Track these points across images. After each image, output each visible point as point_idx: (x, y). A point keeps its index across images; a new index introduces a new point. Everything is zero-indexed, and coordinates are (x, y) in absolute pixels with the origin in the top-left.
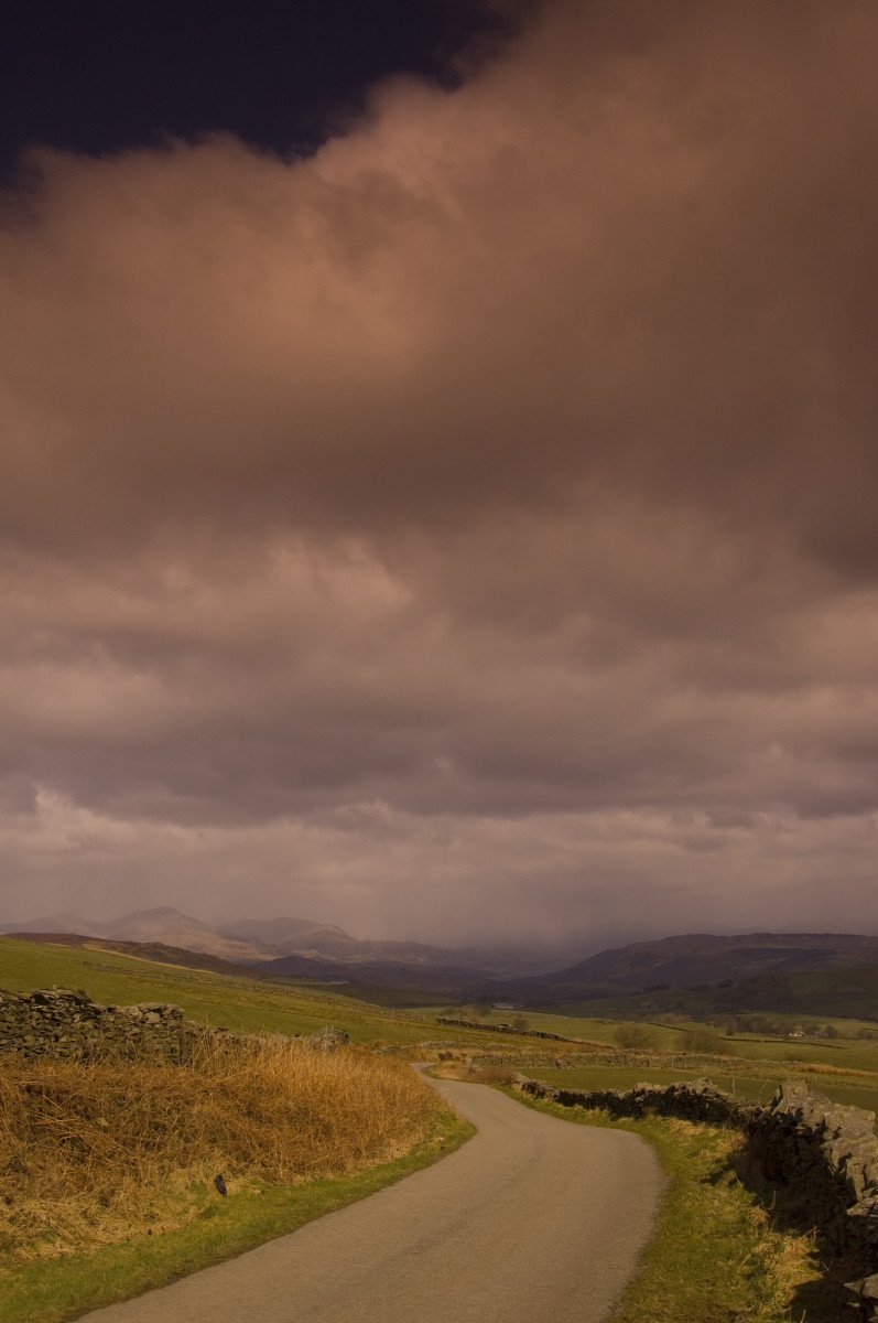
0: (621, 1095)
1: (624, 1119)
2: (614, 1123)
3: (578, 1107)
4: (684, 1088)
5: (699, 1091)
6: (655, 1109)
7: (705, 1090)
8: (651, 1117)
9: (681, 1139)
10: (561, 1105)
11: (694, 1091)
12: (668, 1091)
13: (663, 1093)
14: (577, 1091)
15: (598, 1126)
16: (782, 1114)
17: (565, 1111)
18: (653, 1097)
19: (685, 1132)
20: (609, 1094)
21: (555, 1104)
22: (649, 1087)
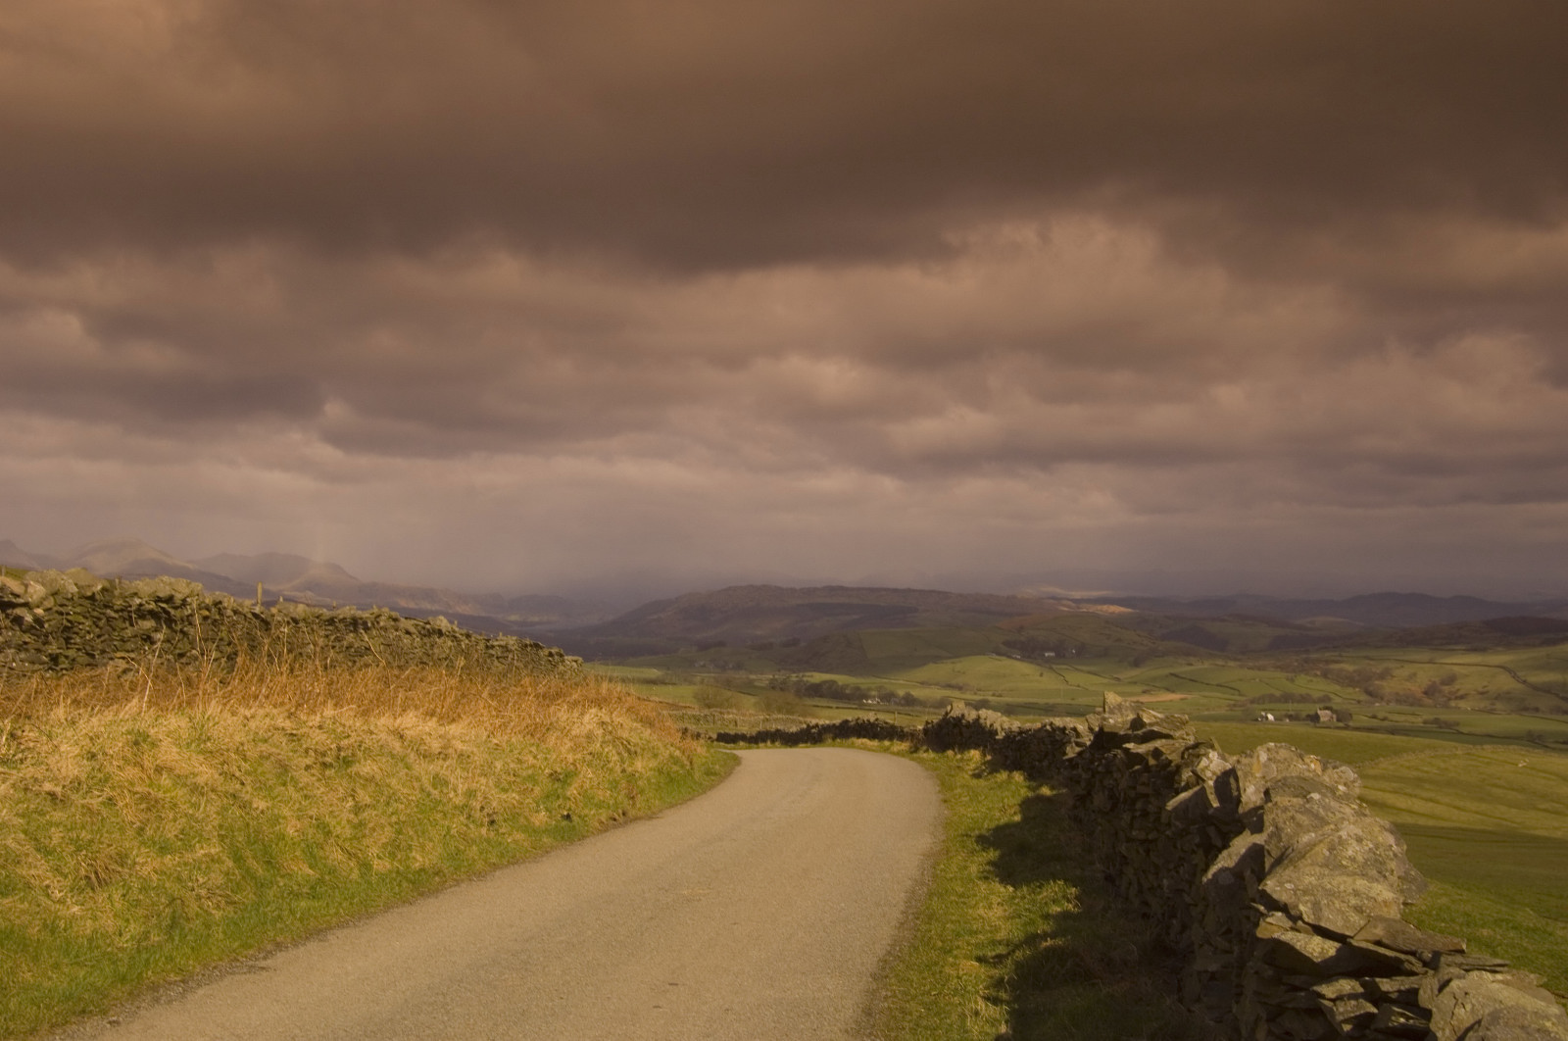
0: (794, 729)
4: (858, 719)
5: (872, 720)
6: (831, 735)
7: (877, 720)
10: (722, 744)
11: (868, 721)
12: (841, 724)
13: (837, 724)
16: (953, 718)
18: (826, 729)
20: (778, 730)
22: (821, 722)
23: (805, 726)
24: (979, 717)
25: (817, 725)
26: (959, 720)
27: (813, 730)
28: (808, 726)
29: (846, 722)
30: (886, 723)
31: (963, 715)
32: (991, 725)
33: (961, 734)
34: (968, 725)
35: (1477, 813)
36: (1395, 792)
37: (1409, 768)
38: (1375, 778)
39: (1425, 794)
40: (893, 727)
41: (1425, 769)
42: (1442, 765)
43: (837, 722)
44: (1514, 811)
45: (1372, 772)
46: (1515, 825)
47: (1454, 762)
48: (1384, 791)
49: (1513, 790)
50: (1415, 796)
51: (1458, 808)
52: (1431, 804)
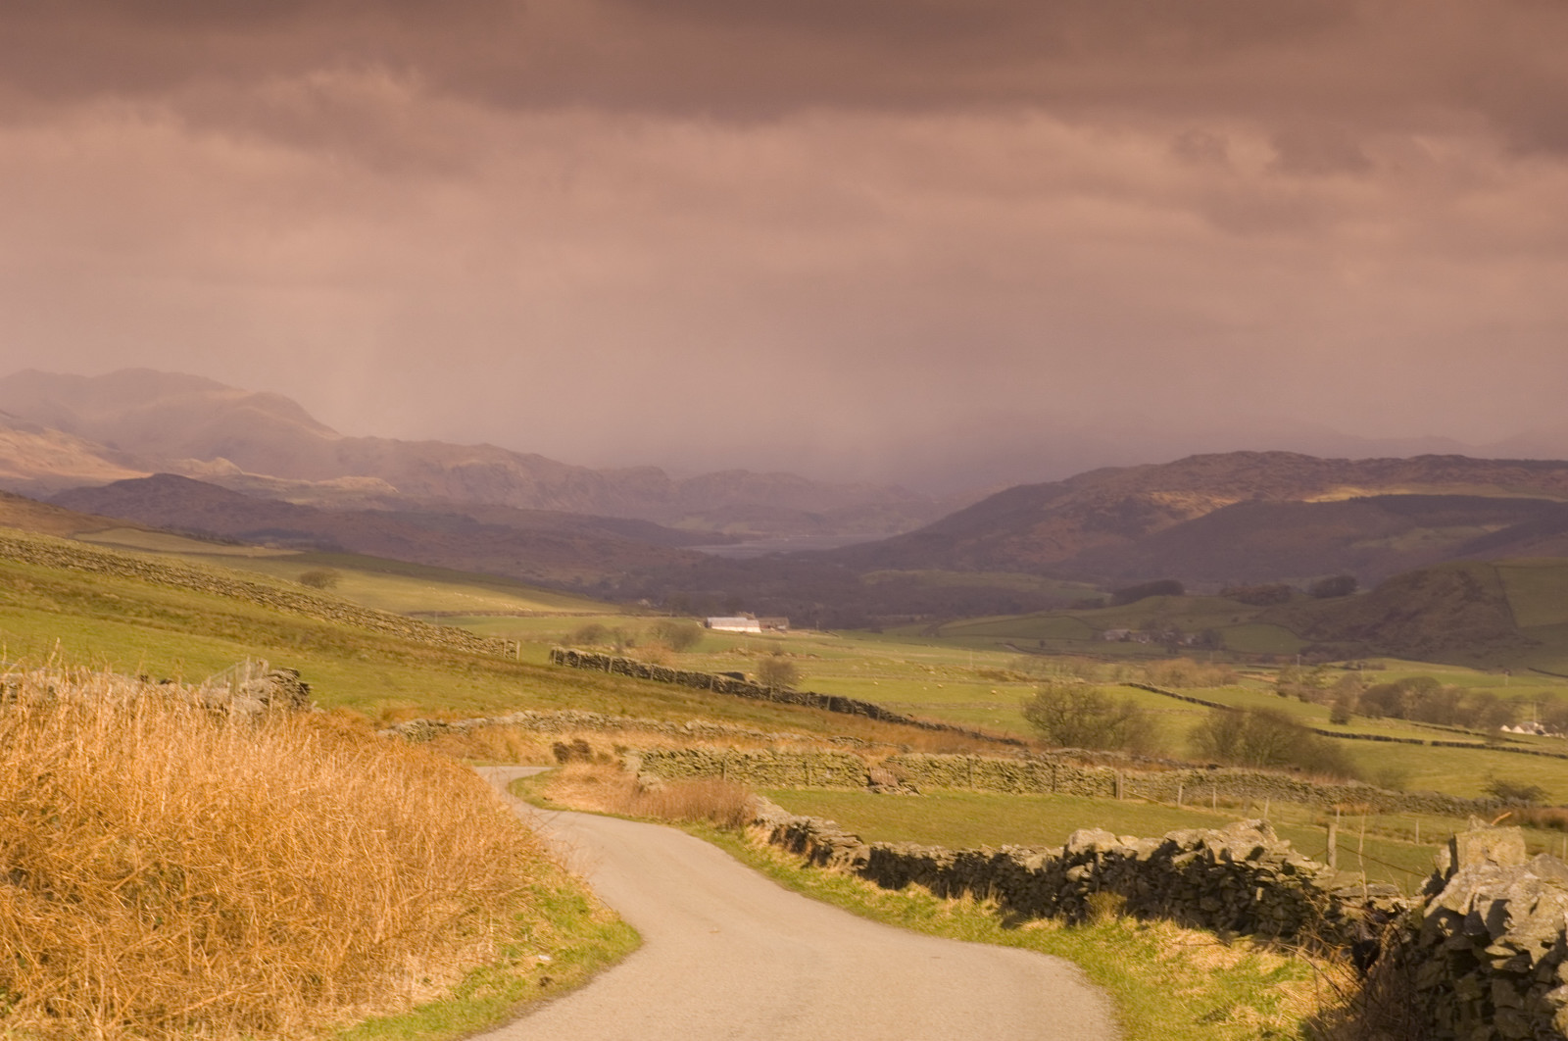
0: (1033, 862)
1: (1036, 924)
2: (1010, 933)
3: (916, 891)
4: (1200, 845)
5: (1238, 856)
6: (1122, 899)
7: (1257, 853)
8: (1108, 918)
9: (1184, 979)
10: (871, 886)
11: (1225, 854)
12: (1156, 854)
13: (1143, 857)
14: (917, 850)
15: (969, 939)
16: (1454, 916)
17: (883, 901)
18: (1115, 871)
19: (1197, 960)
20: (1001, 858)
21: (857, 880)
22: (1105, 842)
23: (1060, 852)
25: (1090, 854)
27: (1077, 872)
28: (1067, 854)
29: (1171, 848)
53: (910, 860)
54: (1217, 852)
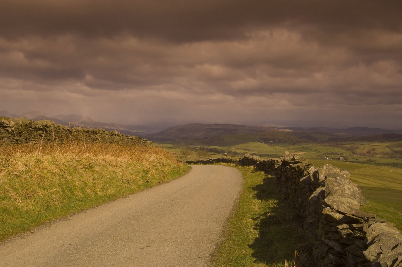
4: (222, 158)
6: (215, 162)
23: (208, 159)
24: (253, 158)
25: (212, 159)
26: (248, 158)
27: (211, 160)
28: (209, 159)
29: (219, 158)
30: (229, 159)
31: (249, 157)
32: (256, 160)
33: (248, 162)
34: (250, 159)
35: (380, 183)
36: (359, 178)
37: (362, 172)
38: (354, 174)
39: (366, 179)
40: (231, 160)
41: (367, 172)
42: (371, 171)
43: (217, 158)
44: (389, 183)
45: (353, 173)
46: (390, 187)
47: (374, 170)
48: (356, 177)
49: (389, 178)
50: (364, 179)
51: (375, 182)
52: (368, 181)
53: (191, 162)
54: (224, 158)
